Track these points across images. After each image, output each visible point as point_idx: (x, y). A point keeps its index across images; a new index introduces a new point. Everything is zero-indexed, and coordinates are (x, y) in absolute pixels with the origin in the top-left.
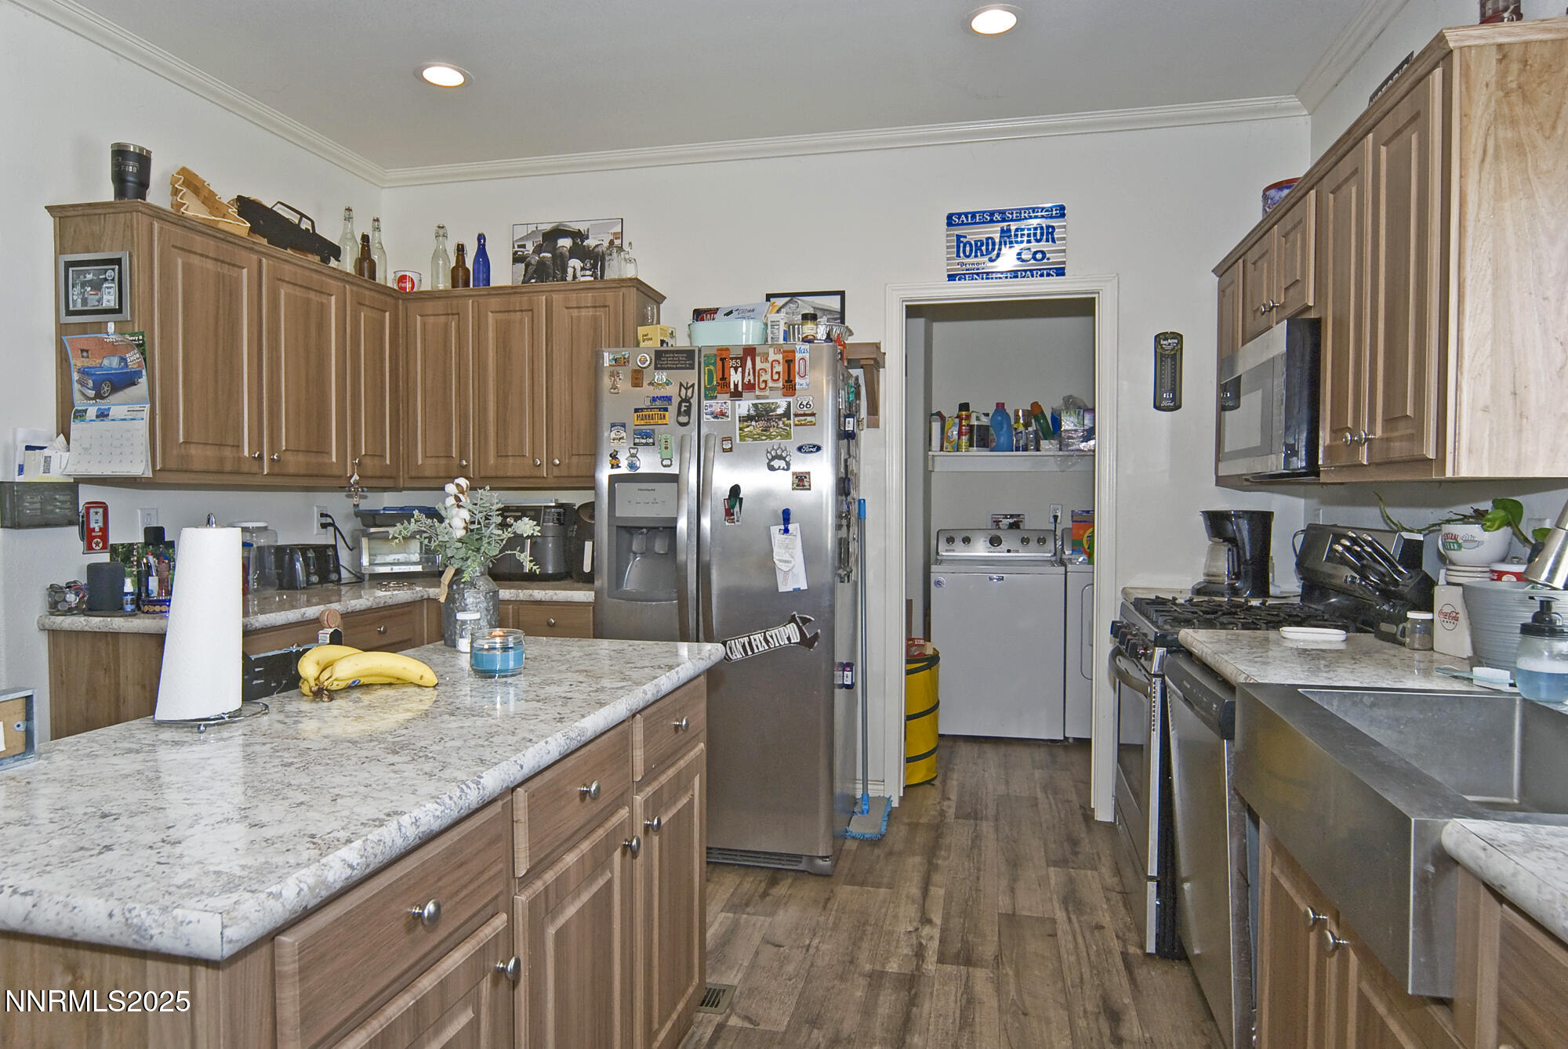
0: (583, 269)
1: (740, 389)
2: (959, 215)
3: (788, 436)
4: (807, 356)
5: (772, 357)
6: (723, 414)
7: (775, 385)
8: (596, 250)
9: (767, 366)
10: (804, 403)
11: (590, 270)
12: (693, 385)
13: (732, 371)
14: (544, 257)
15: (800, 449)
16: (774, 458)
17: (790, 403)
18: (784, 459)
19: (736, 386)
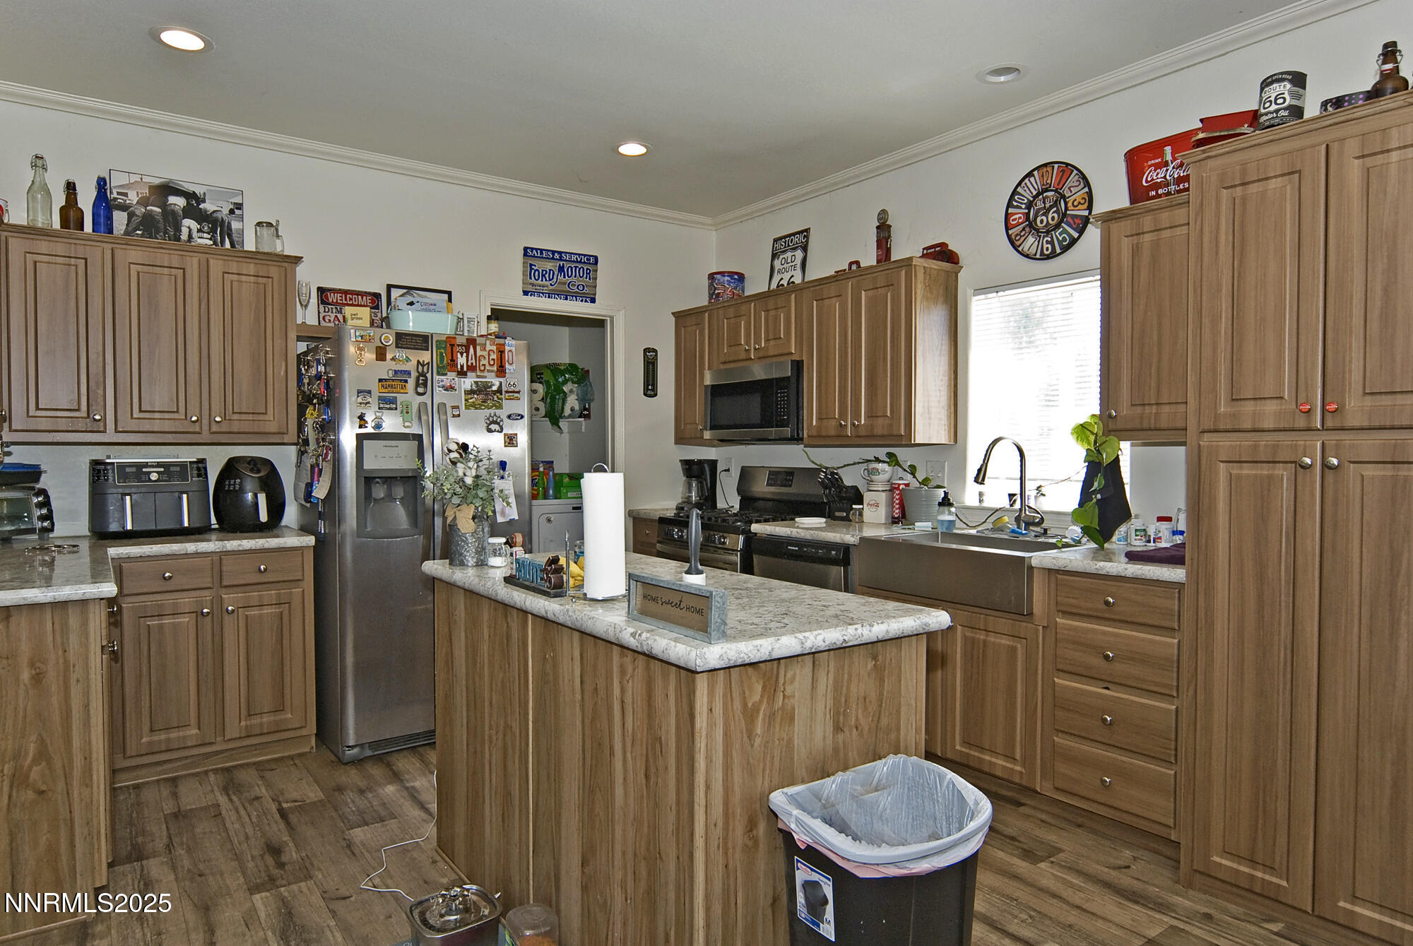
0: (199, 231)
1: (465, 369)
2: (532, 249)
3: (500, 407)
4: (513, 349)
5: (489, 347)
6: (451, 388)
7: (491, 369)
8: (215, 215)
9: (485, 354)
10: (512, 383)
11: (208, 233)
12: (428, 363)
13: (459, 355)
14: (152, 211)
15: (509, 417)
16: (491, 423)
17: (501, 382)
18: (498, 424)
19: (462, 366)
